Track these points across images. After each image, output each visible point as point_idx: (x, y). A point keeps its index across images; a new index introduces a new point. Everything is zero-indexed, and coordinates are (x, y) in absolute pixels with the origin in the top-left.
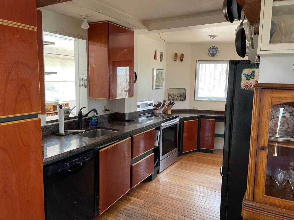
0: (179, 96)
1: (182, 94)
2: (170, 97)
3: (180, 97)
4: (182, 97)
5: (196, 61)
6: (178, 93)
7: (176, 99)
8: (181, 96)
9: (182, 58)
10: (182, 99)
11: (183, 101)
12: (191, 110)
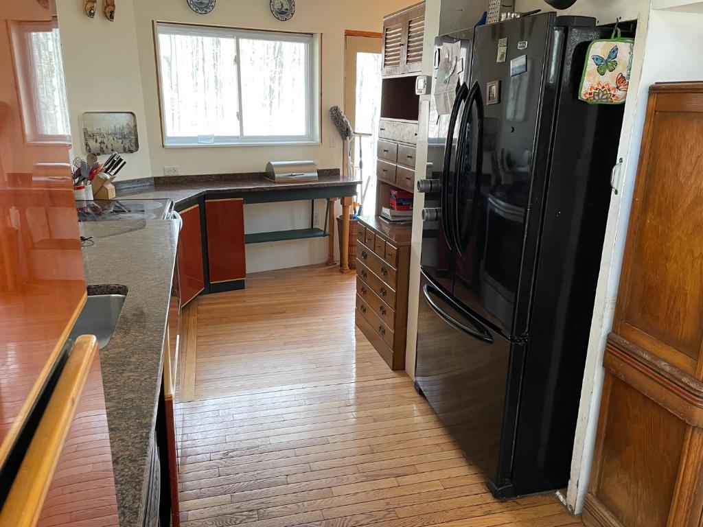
0: (118, 136)
1: (126, 132)
2: (92, 144)
3: (121, 141)
4: (128, 141)
5: (153, 21)
6: (113, 128)
7: (110, 147)
8: (124, 137)
9: (112, 8)
10: (127, 146)
11: (131, 152)
12: (159, 178)
